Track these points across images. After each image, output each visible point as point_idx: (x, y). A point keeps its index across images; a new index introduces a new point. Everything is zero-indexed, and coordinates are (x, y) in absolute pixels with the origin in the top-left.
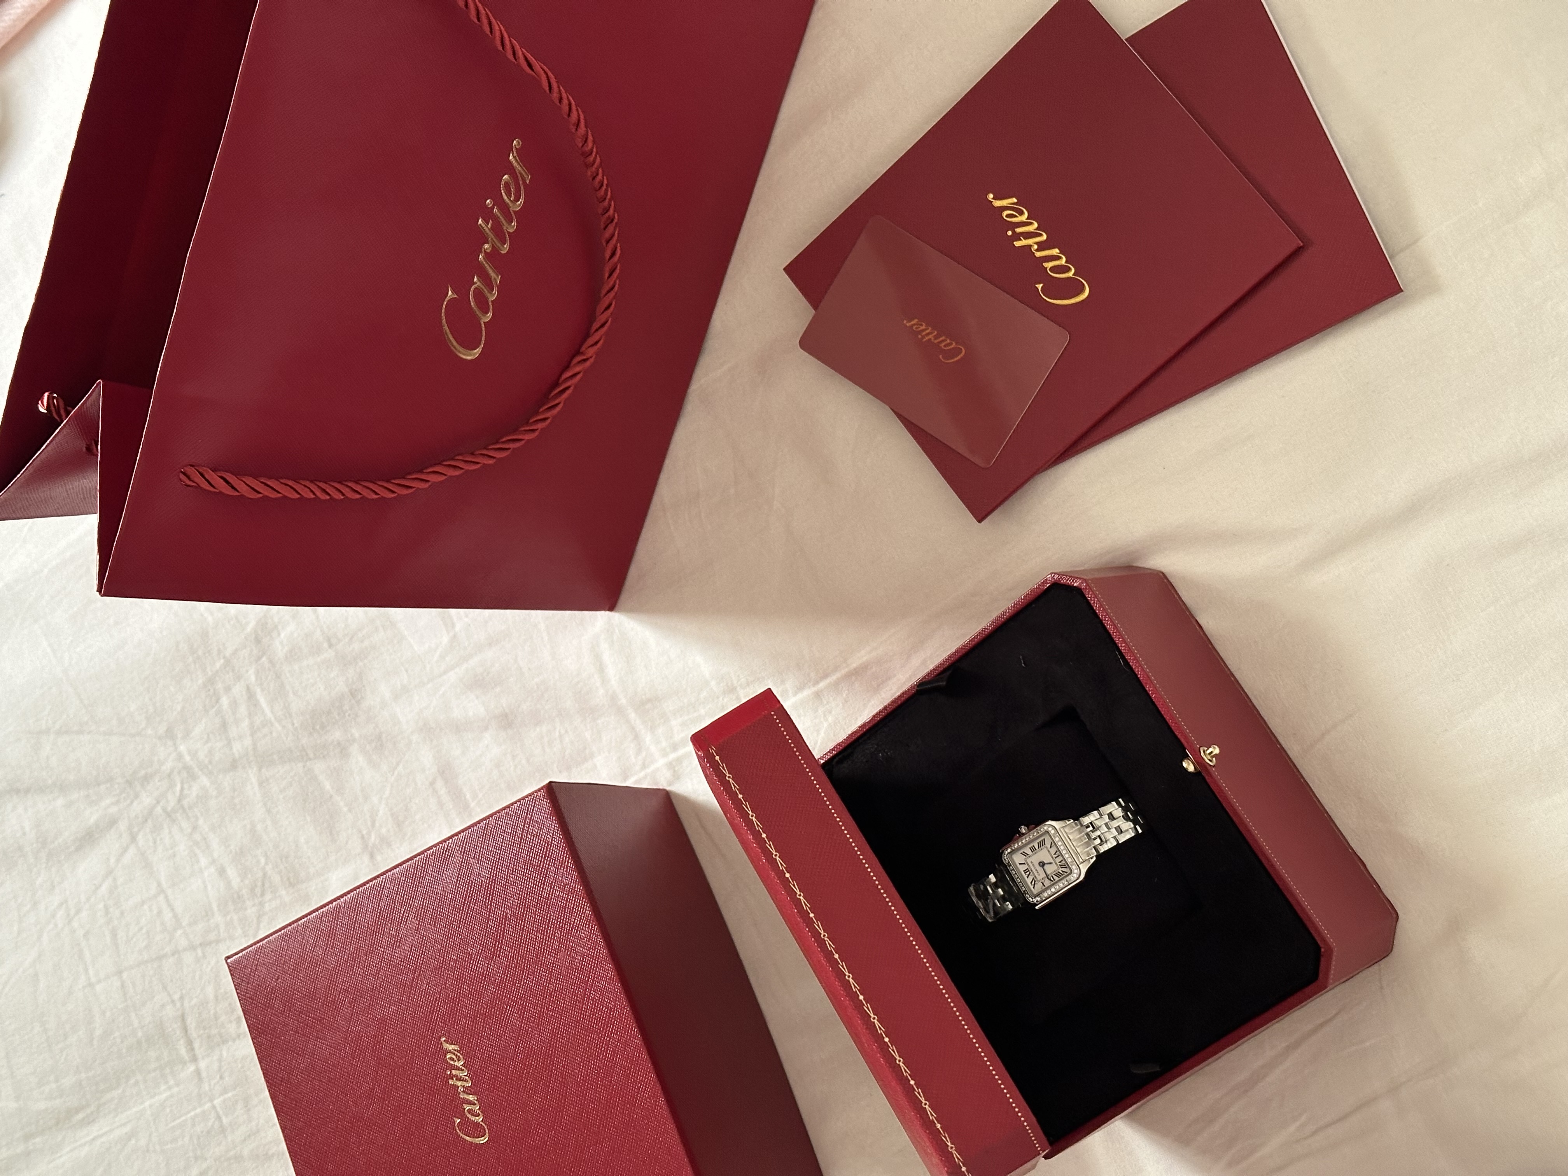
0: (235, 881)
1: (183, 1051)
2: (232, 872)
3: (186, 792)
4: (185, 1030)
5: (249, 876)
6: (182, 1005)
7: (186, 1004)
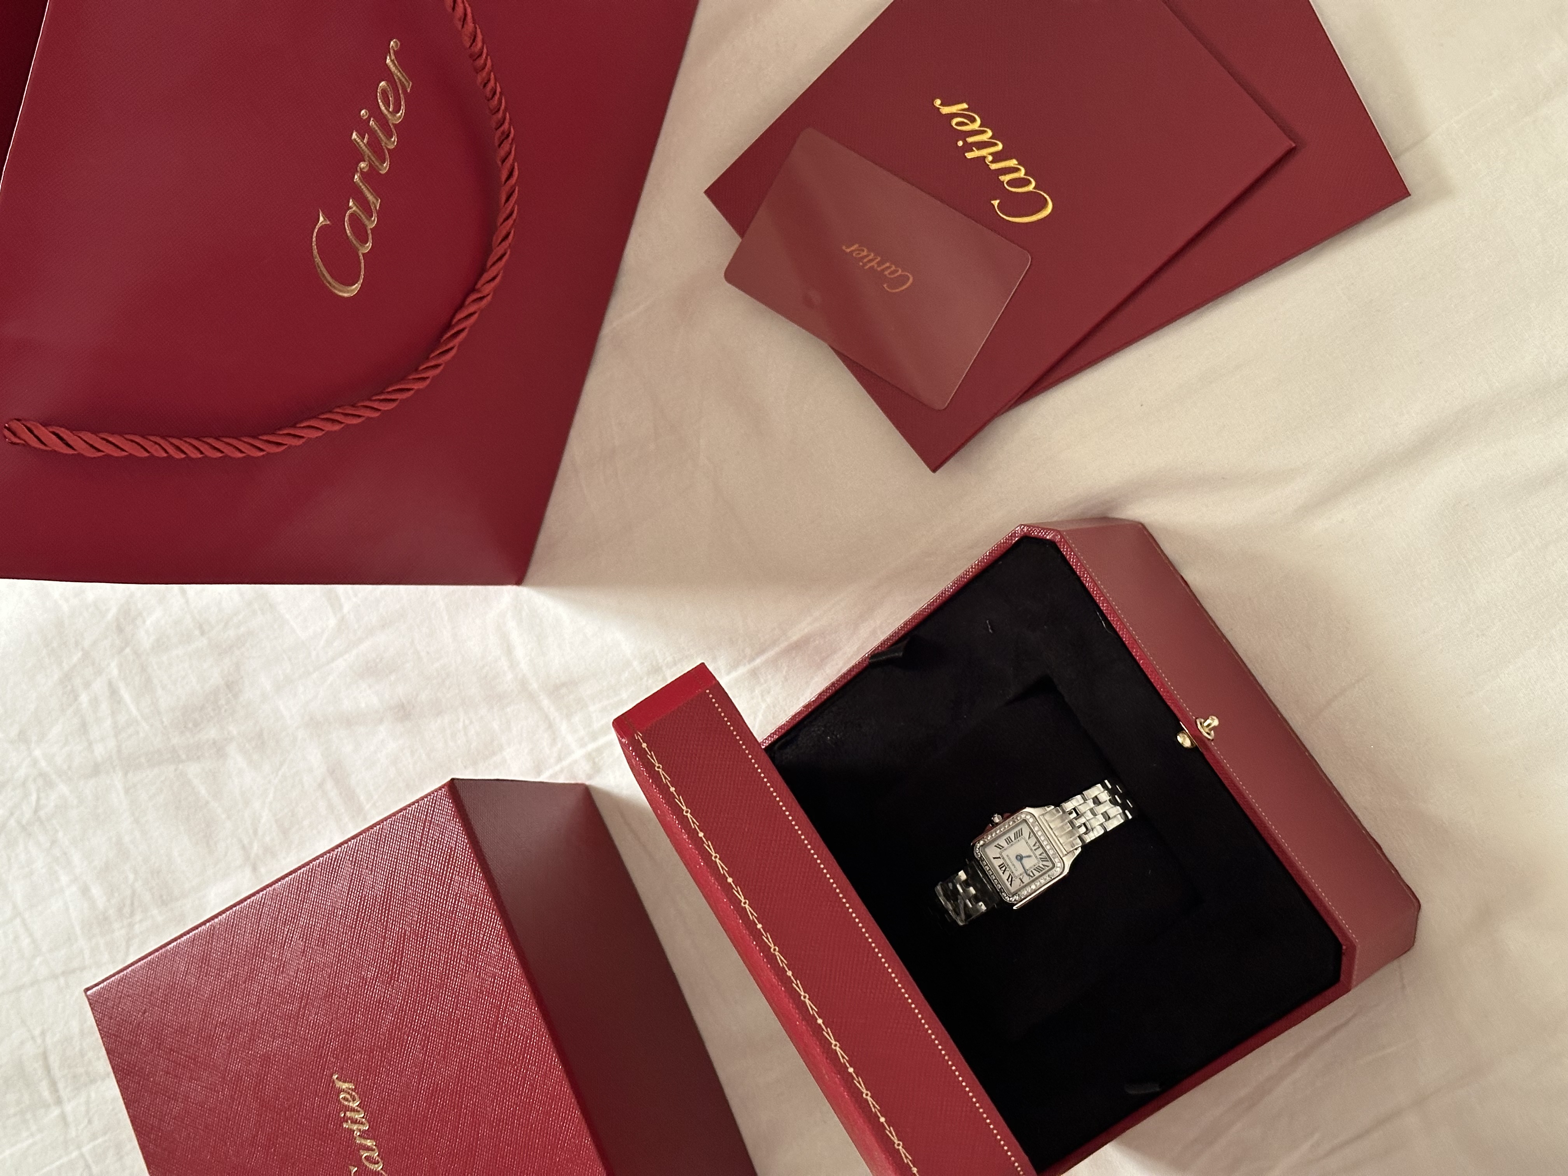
0: (101, 903)
1: (46, 1094)
2: (96, 891)
3: (43, 802)
4: (48, 1069)
5: (116, 895)
6: (44, 1040)
7: (49, 1041)
